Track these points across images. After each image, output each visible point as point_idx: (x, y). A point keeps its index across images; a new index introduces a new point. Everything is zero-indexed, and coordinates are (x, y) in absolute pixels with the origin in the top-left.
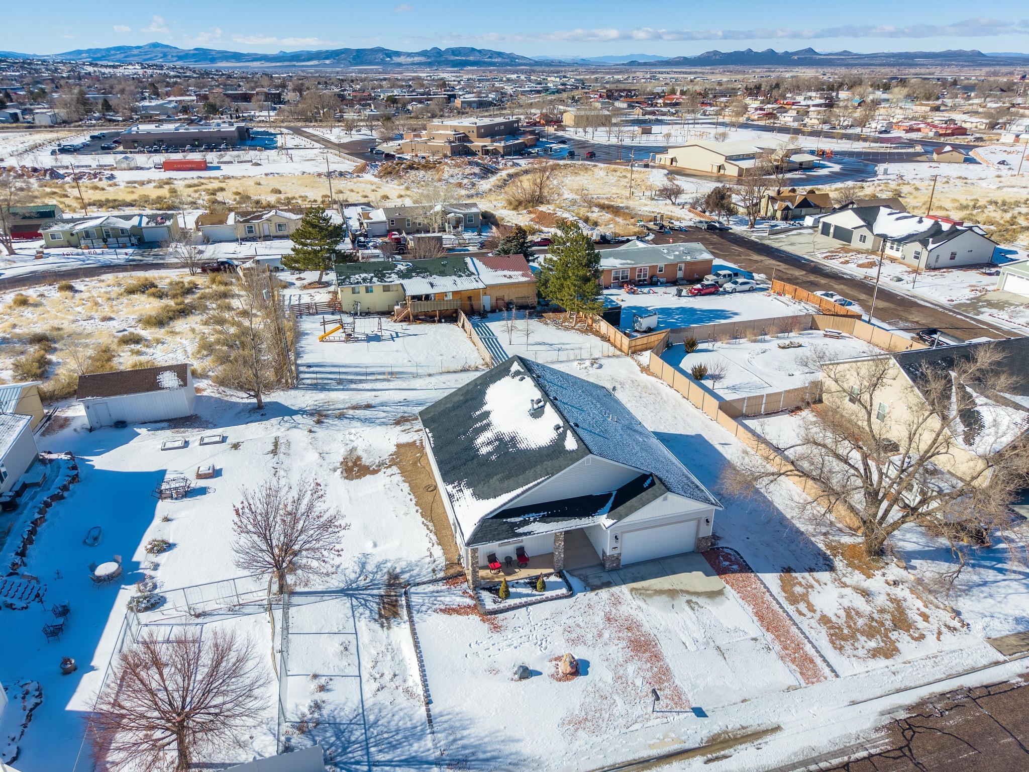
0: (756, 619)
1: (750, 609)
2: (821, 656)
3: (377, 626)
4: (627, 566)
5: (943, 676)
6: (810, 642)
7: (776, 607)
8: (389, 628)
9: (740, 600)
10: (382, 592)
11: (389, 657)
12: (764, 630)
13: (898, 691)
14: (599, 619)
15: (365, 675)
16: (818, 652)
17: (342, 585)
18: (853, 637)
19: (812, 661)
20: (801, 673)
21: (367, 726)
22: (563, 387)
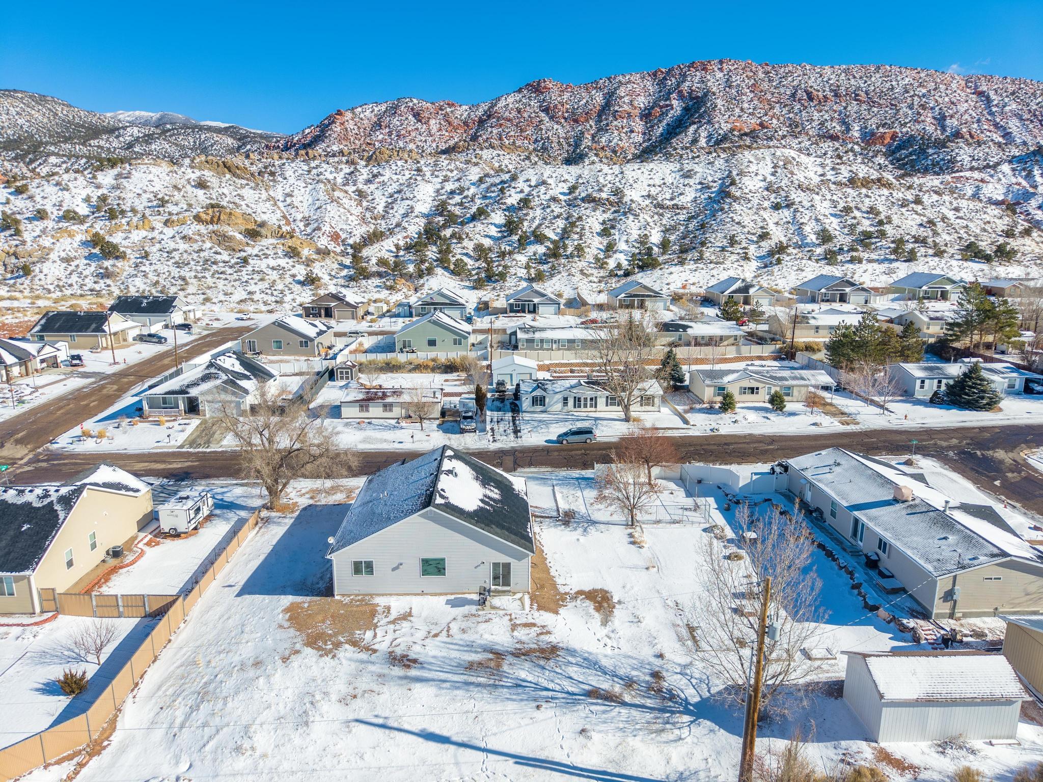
3: (575, 510)
8: (569, 509)
10: (573, 520)
11: (569, 501)
15: (581, 497)
17: (597, 525)
22: (406, 500)
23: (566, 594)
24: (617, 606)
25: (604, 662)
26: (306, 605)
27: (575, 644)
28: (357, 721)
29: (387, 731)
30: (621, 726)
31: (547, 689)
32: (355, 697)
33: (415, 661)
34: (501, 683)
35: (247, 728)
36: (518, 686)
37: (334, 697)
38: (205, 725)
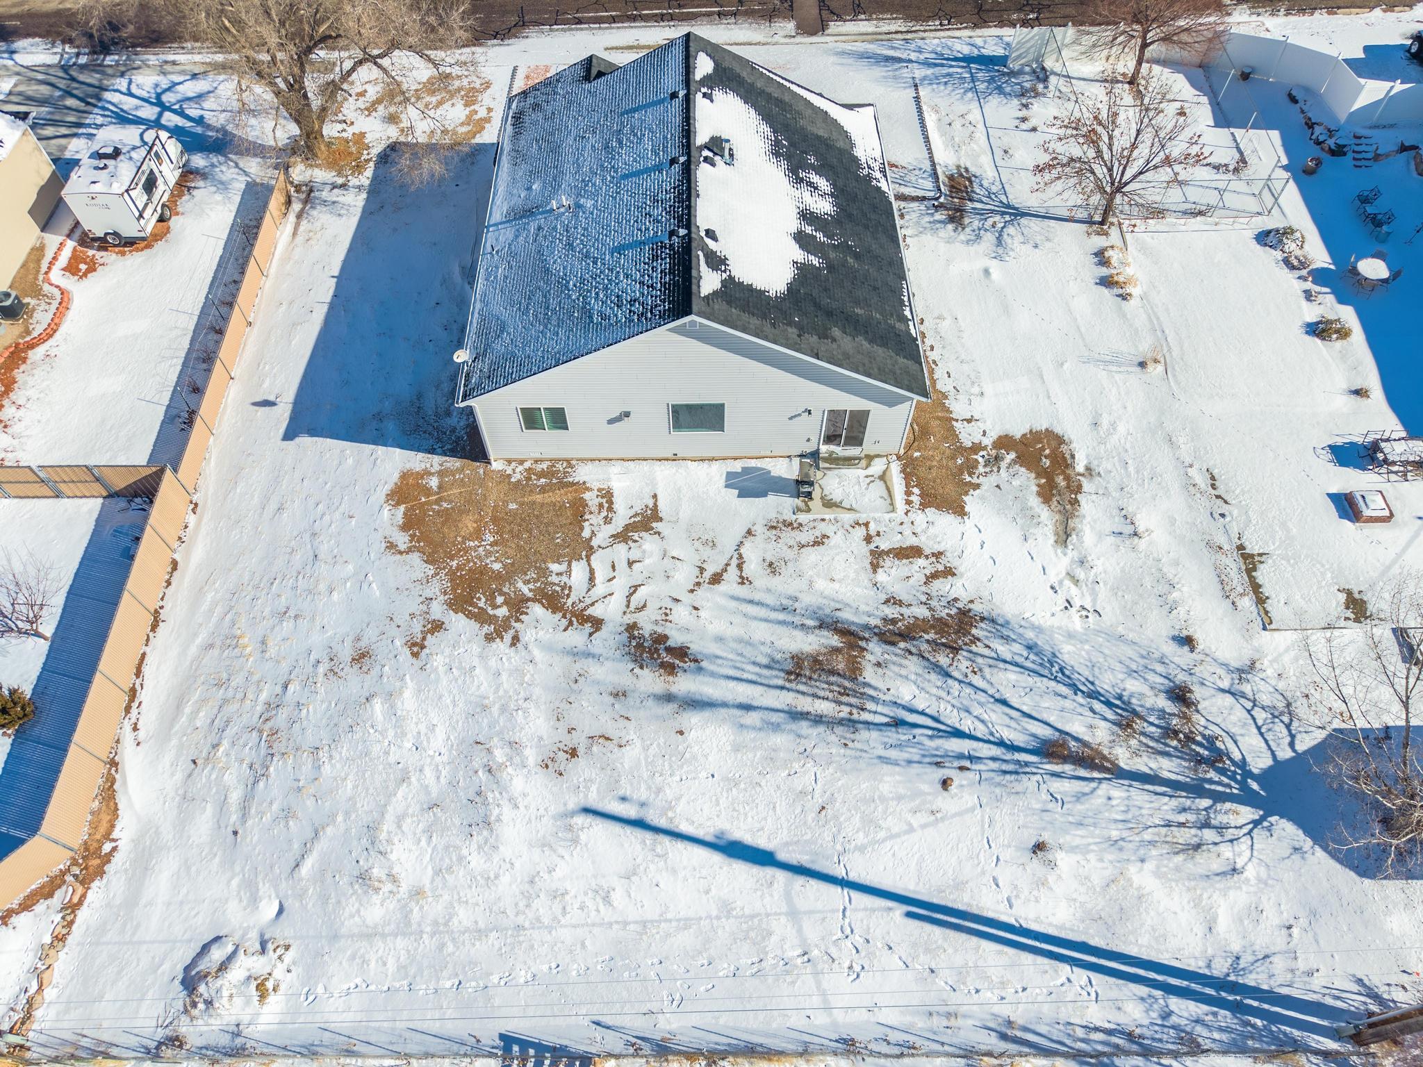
2: (513, 79)
3: (973, 169)
6: (510, 89)
8: (958, 167)
10: (970, 205)
11: (957, 139)
15: (981, 126)
16: (512, 82)
17: (1024, 221)
19: (527, 77)
21: (974, 89)
22: (620, 249)
23: (977, 448)
24: (1087, 485)
25: (1070, 654)
26: (434, 482)
27: (1008, 607)
28: (587, 811)
29: (649, 836)
30: (1115, 834)
31: (958, 734)
32: (573, 753)
33: (681, 652)
34: (865, 716)
35: (372, 829)
36: (898, 723)
37: (532, 756)
38: (287, 814)
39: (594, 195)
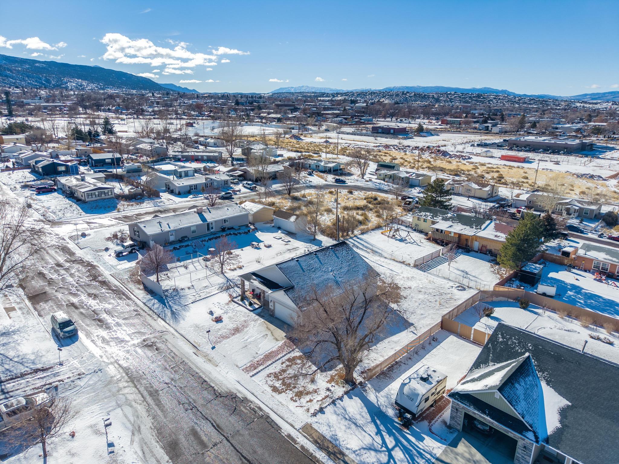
0: (269, 352)
1: (274, 349)
2: (259, 371)
3: (218, 288)
4: (276, 318)
5: (270, 407)
6: (266, 367)
7: (279, 356)
9: (277, 347)
12: (265, 354)
13: (253, 394)
14: (243, 319)
15: (197, 292)
16: (262, 370)
18: (278, 379)
19: (255, 369)
20: (247, 367)
21: (180, 298)
22: (338, 257)
39: (328, 268)
